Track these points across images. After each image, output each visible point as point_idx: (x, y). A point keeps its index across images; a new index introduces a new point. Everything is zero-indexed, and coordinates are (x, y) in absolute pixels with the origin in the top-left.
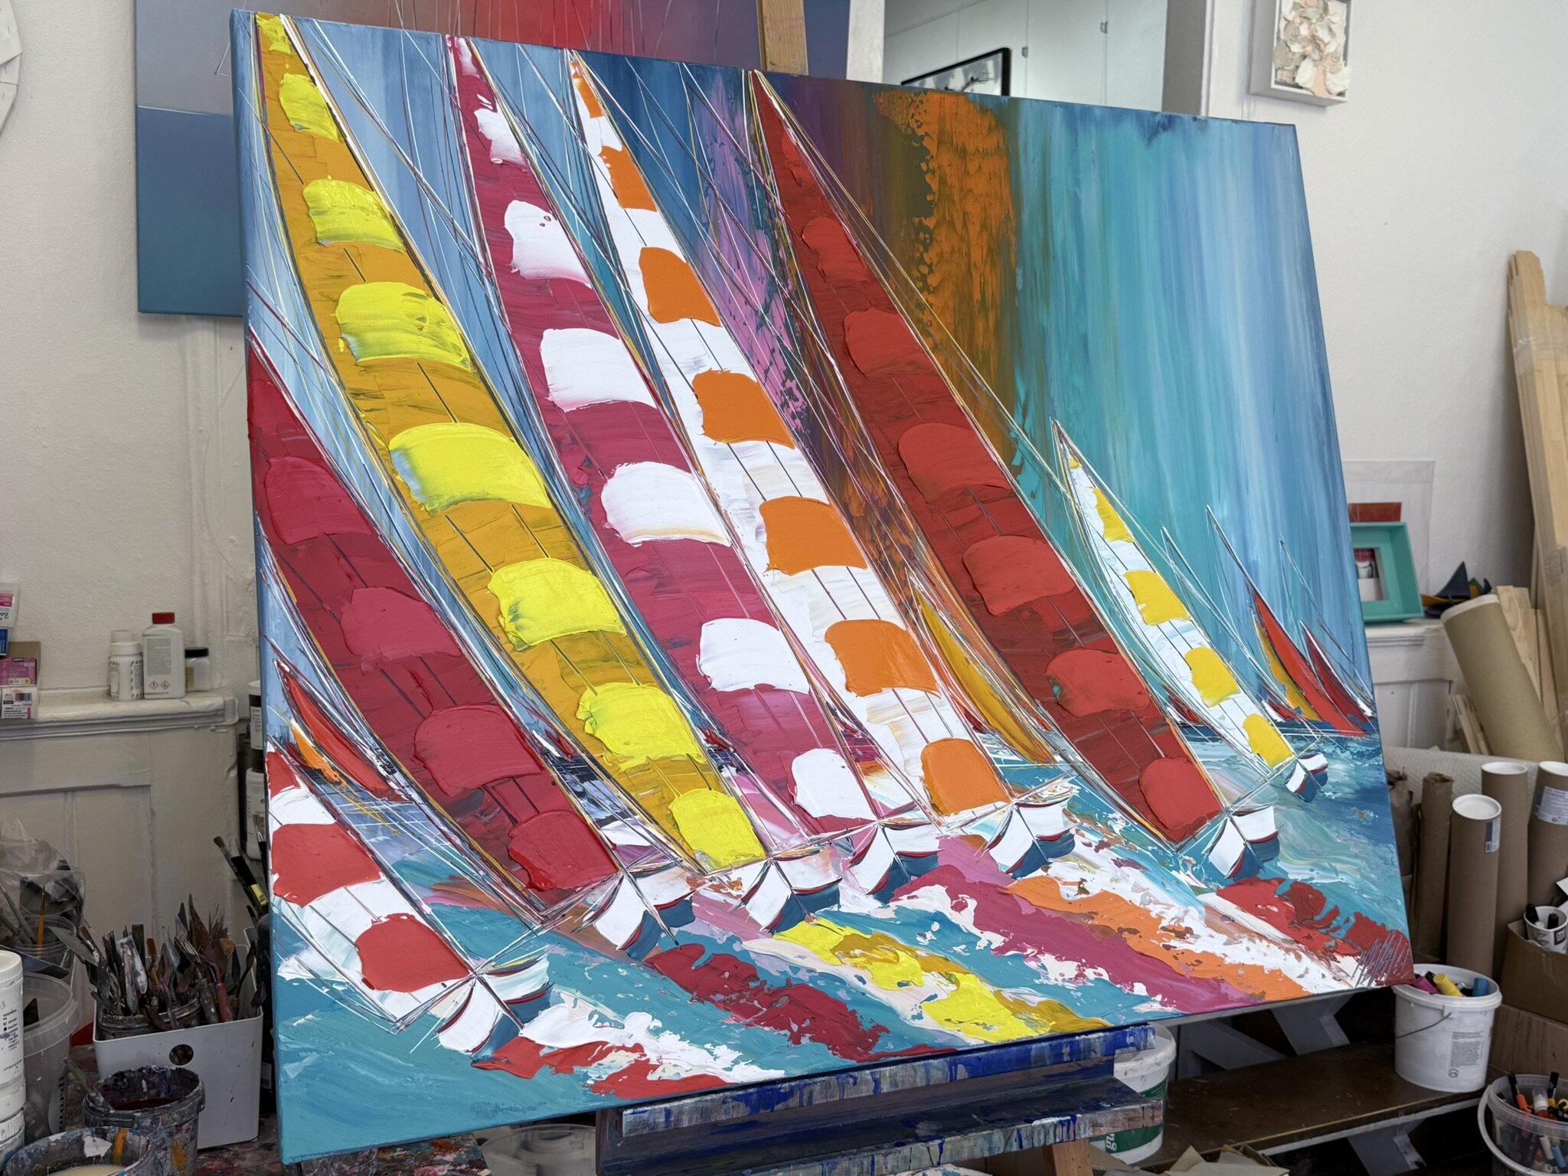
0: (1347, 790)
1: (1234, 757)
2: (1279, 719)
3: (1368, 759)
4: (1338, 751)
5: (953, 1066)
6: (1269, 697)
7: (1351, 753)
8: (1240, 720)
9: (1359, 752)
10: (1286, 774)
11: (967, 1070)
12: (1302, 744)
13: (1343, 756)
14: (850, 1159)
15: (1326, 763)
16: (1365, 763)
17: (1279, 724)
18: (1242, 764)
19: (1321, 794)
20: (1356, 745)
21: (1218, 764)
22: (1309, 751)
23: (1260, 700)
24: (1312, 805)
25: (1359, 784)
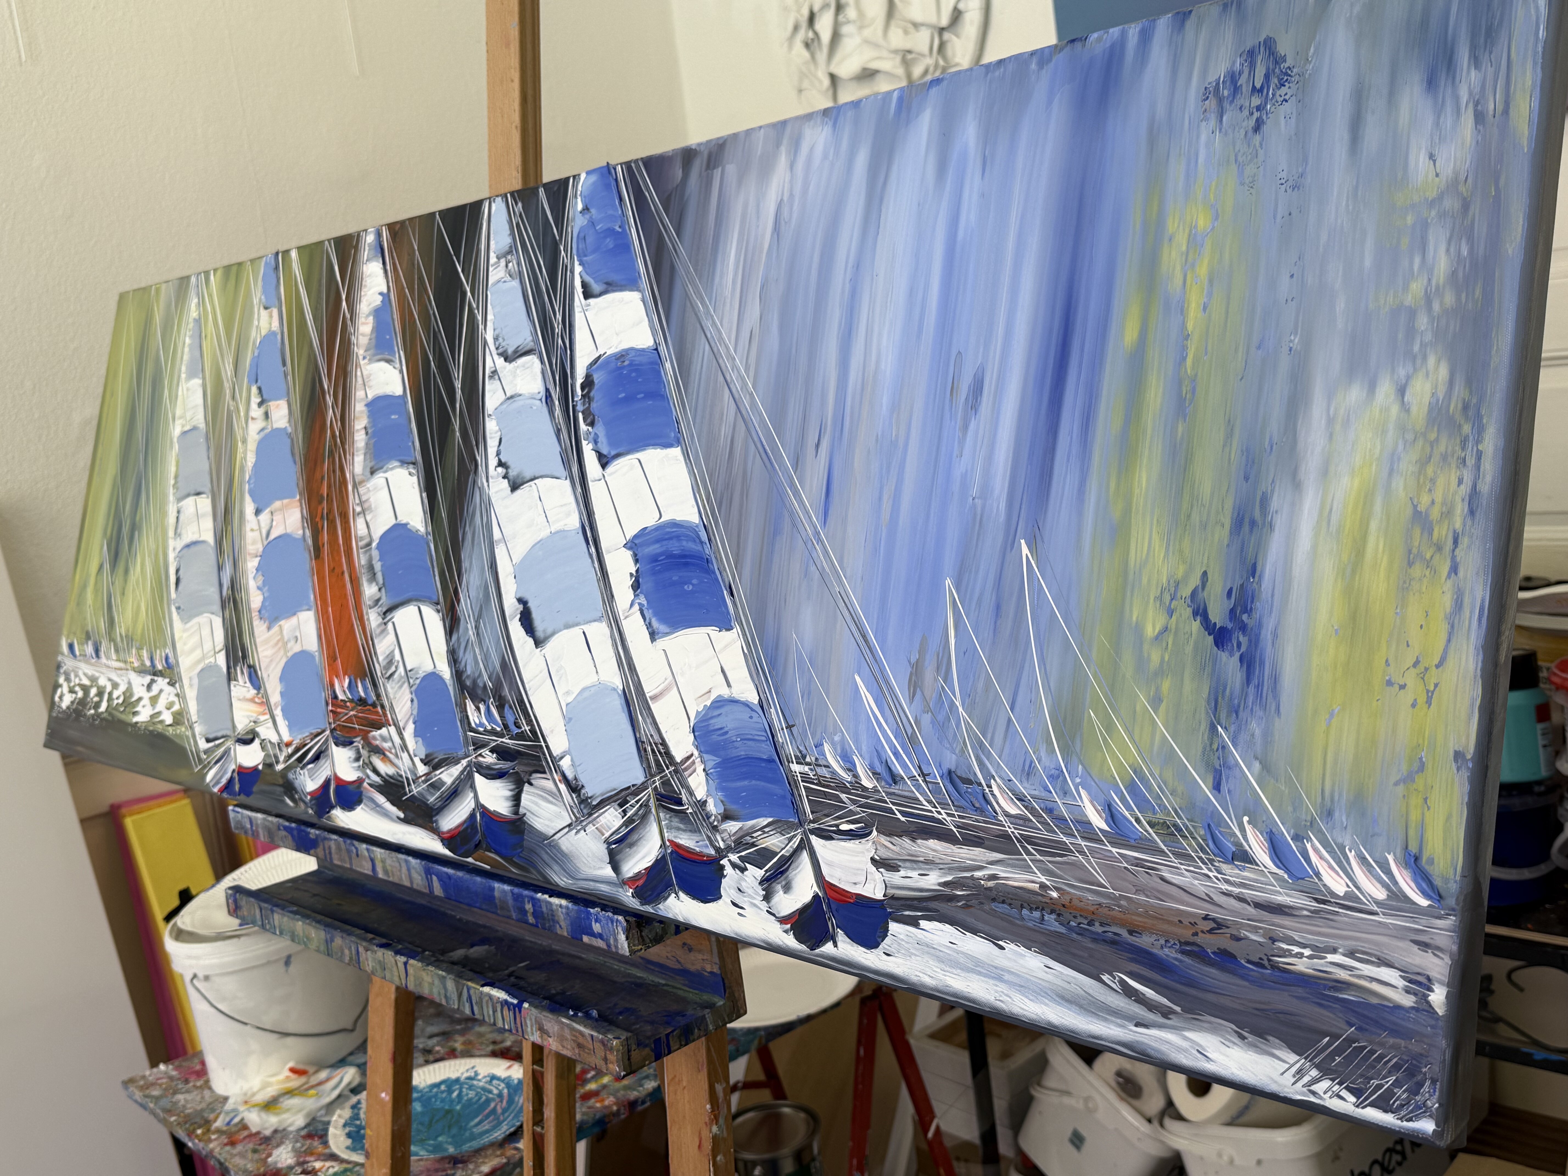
5: (428, 872)
11: (441, 885)
14: (342, 937)
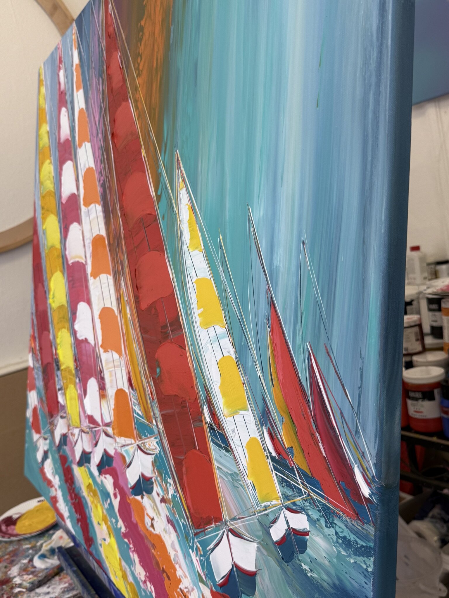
0: (325, 577)
1: (237, 475)
2: (274, 454)
3: (355, 554)
4: (322, 521)
6: (269, 425)
7: (337, 533)
8: (245, 440)
9: (345, 538)
10: (271, 518)
12: (290, 493)
13: (326, 530)
15: (308, 529)
16: (349, 556)
17: (273, 458)
18: (241, 485)
19: (298, 562)
20: (343, 526)
21: (226, 474)
22: (294, 504)
23: (262, 425)
24: (289, 568)
25: (339, 579)
